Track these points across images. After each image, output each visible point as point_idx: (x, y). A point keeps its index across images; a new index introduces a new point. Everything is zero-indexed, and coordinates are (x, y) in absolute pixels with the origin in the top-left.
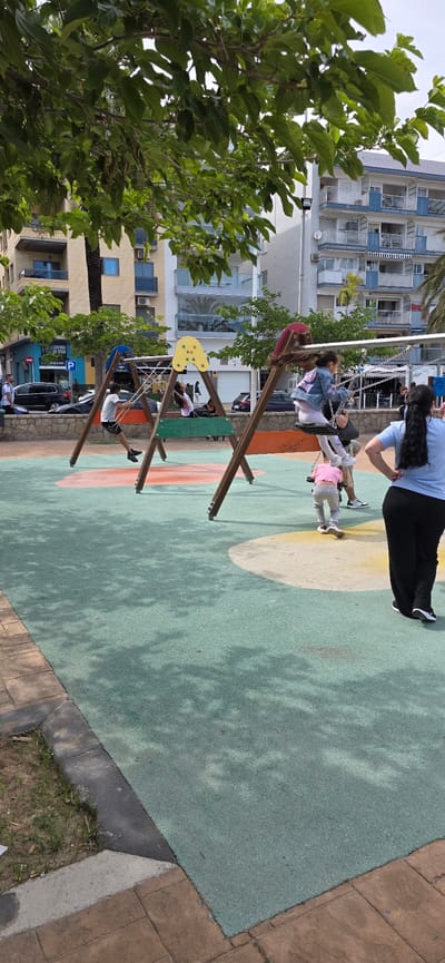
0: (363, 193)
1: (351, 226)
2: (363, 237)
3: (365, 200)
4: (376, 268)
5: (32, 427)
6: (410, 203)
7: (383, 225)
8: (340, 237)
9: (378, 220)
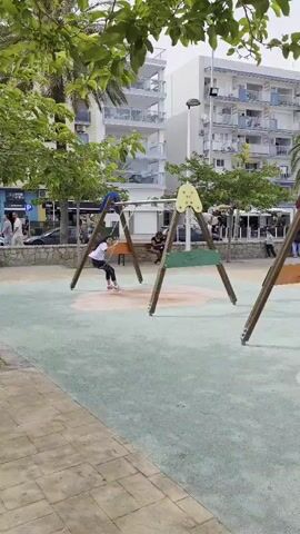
0: (234, 89)
1: (226, 111)
2: (234, 119)
3: (236, 94)
4: (243, 140)
5: (20, 256)
6: (265, 96)
7: (248, 111)
8: (219, 118)
9: (243, 107)
